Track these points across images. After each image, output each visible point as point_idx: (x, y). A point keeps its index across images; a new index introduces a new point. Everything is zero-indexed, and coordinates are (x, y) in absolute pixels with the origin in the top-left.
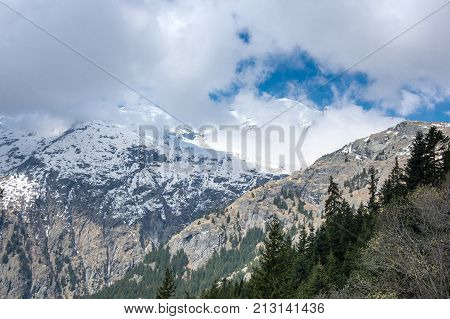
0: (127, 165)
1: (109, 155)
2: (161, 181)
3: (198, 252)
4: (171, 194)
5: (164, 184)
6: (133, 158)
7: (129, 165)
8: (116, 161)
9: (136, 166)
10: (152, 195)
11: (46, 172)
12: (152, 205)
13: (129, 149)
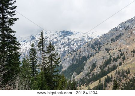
0: (60, 36)
1: (55, 34)
2: (70, 40)
3: (66, 65)
4: (73, 44)
5: (71, 41)
6: (62, 34)
7: (61, 36)
8: (57, 36)
9: (63, 37)
10: (67, 45)
11: (35, 41)
12: (66, 48)
13: (61, 31)
